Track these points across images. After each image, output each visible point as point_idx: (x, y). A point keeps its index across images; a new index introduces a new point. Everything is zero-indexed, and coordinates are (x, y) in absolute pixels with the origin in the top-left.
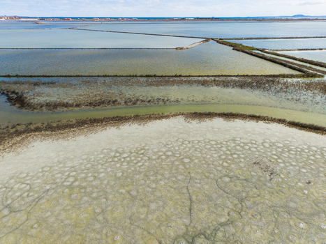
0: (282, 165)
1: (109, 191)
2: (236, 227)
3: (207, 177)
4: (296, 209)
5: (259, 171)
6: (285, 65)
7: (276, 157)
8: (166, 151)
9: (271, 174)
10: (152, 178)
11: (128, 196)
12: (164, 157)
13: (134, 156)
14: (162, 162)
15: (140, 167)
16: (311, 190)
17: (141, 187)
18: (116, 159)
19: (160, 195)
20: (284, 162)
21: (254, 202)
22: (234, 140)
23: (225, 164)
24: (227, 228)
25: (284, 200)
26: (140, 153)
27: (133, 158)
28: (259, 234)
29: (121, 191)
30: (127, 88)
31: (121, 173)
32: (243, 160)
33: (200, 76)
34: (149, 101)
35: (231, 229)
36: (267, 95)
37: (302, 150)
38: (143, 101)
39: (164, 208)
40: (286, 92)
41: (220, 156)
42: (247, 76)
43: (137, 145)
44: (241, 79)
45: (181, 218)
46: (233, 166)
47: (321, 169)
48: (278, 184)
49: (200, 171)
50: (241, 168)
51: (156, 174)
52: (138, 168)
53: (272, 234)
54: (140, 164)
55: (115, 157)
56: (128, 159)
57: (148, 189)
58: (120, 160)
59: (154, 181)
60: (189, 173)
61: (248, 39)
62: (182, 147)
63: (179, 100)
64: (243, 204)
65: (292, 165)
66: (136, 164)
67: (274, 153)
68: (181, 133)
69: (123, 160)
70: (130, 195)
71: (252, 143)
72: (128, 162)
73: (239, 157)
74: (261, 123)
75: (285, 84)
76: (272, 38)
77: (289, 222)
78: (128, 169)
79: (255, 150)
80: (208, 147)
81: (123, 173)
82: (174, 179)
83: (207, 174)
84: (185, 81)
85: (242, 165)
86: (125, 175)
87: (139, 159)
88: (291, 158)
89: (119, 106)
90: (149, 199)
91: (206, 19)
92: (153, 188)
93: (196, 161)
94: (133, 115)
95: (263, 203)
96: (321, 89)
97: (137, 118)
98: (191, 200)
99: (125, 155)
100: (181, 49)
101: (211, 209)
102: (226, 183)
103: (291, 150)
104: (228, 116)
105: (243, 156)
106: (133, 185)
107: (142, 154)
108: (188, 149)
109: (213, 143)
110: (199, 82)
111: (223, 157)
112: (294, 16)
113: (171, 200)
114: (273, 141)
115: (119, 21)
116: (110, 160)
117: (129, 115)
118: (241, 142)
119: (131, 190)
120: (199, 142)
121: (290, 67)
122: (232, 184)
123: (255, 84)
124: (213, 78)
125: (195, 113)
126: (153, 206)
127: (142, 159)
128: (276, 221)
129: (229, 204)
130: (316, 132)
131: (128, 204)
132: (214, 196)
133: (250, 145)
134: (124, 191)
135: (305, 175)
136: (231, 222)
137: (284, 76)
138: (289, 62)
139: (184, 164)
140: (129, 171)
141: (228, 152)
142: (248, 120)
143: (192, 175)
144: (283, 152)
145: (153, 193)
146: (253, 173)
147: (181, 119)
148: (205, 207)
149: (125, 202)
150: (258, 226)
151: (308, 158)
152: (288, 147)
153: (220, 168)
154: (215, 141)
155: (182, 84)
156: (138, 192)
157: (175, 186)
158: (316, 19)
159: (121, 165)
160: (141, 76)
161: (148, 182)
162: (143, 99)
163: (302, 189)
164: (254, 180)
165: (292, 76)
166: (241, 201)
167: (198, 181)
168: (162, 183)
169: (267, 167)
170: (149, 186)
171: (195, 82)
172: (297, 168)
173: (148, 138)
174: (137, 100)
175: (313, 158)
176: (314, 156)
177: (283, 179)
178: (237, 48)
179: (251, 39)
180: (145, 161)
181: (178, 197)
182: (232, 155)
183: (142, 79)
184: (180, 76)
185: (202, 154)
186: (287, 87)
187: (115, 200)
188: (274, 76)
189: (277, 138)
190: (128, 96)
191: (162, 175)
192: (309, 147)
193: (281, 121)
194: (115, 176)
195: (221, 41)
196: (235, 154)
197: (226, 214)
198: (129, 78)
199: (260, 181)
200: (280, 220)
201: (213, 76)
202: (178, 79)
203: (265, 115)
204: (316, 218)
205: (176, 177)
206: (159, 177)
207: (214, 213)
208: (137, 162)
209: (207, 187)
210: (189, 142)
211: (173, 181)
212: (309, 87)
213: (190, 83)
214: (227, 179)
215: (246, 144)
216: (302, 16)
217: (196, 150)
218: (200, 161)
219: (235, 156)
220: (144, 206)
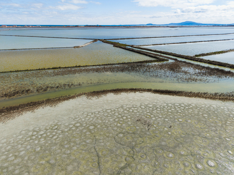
0: (154, 119)
1: (30, 165)
2: (131, 167)
3: (108, 137)
4: (166, 146)
5: (141, 125)
6: (146, 55)
7: (149, 114)
8: (75, 124)
9: (148, 126)
10: (66, 146)
11: (47, 165)
12: (74, 128)
13: (50, 132)
14: (73, 132)
15: (55, 139)
16: (173, 131)
17: (58, 156)
18: (34, 137)
19: (74, 158)
20: (155, 116)
21: (141, 147)
22: (122, 107)
23: (119, 125)
24: (126, 170)
25: (158, 142)
26: (54, 128)
27: (48, 134)
28: (147, 168)
29: (41, 162)
30: (38, 79)
31: (39, 148)
32: (130, 120)
33: (94, 66)
34: (57, 87)
35: (129, 170)
36: (138, 74)
37: (164, 107)
38: (52, 88)
39: (78, 167)
40: (149, 72)
41: (114, 120)
42: (125, 63)
43: (51, 123)
44: (122, 66)
45: (92, 172)
46: (124, 125)
47: (176, 117)
48: (153, 131)
49: (102, 133)
50: (129, 126)
51: (69, 142)
52: (54, 141)
53: (155, 166)
54: (55, 137)
55: (32, 135)
56: (45, 135)
57: (64, 156)
58: (37, 137)
59: (68, 148)
60: (95, 136)
61: (122, 39)
62: (87, 118)
63: (81, 83)
64: (134, 150)
65: (159, 117)
66: (52, 137)
67: (148, 111)
68: (85, 108)
69: (40, 137)
70: (50, 163)
71: (134, 107)
72: (45, 138)
73: (127, 118)
74: (137, 93)
75: (148, 66)
76: (137, 38)
77: (163, 155)
78: (45, 143)
79: (136, 111)
80: (106, 114)
81: (41, 147)
82: (84, 143)
83: (107, 135)
84: (84, 70)
85: (130, 123)
86: (43, 148)
87: (54, 133)
88: (158, 113)
89: (32, 94)
90: (66, 163)
91: (93, 26)
92: (68, 154)
93: (99, 126)
94: (45, 100)
95: (147, 146)
96: (168, 68)
97: (49, 101)
98: (98, 156)
99: (42, 133)
100: (78, 47)
101: (114, 159)
102: (121, 138)
103: (158, 108)
104: (116, 91)
105: (129, 117)
106: (51, 155)
107: (56, 129)
108: (92, 119)
109: (109, 111)
110: (93, 70)
111: (117, 120)
112: (147, 25)
113: (84, 159)
114: (147, 104)
115: (25, 27)
116: (29, 139)
117: (41, 100)
118: (127, 108)
119: (50, 160)
120: (99, 112)
121: (150, 56)
122: (125, 138)
123: (130, 68)
124: (103, 67)
125: (94, 92)
126: (70, 168)
127: (56, 133)
128: (156, 157)
129: (125, 153)
130: (170, 95)
131: (49, 171)
132: (114, 149)
133: (133, 108)
134: (44, 162)
135: (168, 123)
136: (128, 165)
137: (147, 62)
138: (148, 53)
139: (90, 131)
140: (47, 144)
141: (120, 116)
142: (129, 92)
143: (97, 137)
144: (153, 110)
145: (68, 158)
146: (137, 128)
147: (84, 98)
148: (109, 158)
149: (46, 170)
150: (145, 163)
151: (168, 112)
152: (155, 106)
153: (115, 128)
154: (110, 109)
155: (81, 72)
156: (56, 160)
157: (85, 149)
158: (159, 26)
159: (39, 141)
160: (48, 69)
161: (63, 150)
162: (52, 86)
163: (167, 132)
164: (138, 132)
165: (151, 61)
166: (133, 148)
167: (102, 141)
168: (75, 148)
169: (145, 122)
170: (64, 153)
171: (91, 70)
172: (163, 119)
173: (60, 116)
174: (47, 87)
175: (170, 111)
176: (170, 109)
177: (155, 128)
178: (116, 45)
179: (124, 39)
180: (60, 135)
181: (89, 156)
182: (122, 117)
183: (49, 71)
184: (79, 66)
185: (102, 120)
186: (149, 69)
187: (37, 171)
188: (141, 62)
189: (148, 102)
190: (39, 85)
191: (74, 142)
192: (167, 104)
193: (149, 90)
194: (35, 151)
195: (105, 41)
196: (124, 116)
197: (124, 160)
198: (39, 71)
199: (142, 132)
200: (158, 155)
201: (103, 65)
202: (78, 68)
203: (139, 88)
204: (177, 149)
205: (85, 142)
206: (72, 144)
207: (116, 161)
208: (53, 136)
209: (109, 143)
210: (92, 114)
211: (83, 145)
212: (161, 67)
213: (88, 71)
214: (121, 135)
215: (130, 108)
216: (152, 24)
217: (97, 119)
218: (101, 126)
219: (125, 118)
220: (62, 170)
